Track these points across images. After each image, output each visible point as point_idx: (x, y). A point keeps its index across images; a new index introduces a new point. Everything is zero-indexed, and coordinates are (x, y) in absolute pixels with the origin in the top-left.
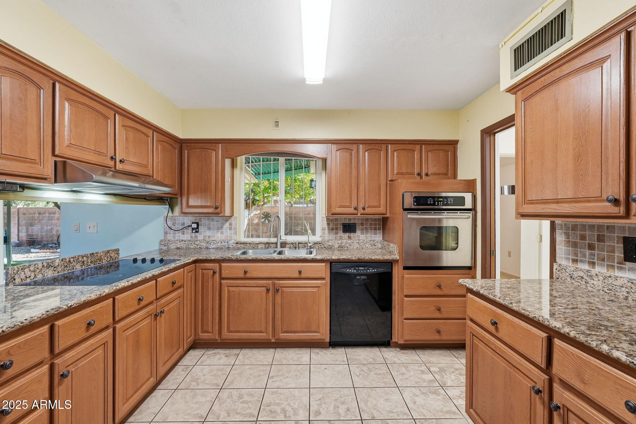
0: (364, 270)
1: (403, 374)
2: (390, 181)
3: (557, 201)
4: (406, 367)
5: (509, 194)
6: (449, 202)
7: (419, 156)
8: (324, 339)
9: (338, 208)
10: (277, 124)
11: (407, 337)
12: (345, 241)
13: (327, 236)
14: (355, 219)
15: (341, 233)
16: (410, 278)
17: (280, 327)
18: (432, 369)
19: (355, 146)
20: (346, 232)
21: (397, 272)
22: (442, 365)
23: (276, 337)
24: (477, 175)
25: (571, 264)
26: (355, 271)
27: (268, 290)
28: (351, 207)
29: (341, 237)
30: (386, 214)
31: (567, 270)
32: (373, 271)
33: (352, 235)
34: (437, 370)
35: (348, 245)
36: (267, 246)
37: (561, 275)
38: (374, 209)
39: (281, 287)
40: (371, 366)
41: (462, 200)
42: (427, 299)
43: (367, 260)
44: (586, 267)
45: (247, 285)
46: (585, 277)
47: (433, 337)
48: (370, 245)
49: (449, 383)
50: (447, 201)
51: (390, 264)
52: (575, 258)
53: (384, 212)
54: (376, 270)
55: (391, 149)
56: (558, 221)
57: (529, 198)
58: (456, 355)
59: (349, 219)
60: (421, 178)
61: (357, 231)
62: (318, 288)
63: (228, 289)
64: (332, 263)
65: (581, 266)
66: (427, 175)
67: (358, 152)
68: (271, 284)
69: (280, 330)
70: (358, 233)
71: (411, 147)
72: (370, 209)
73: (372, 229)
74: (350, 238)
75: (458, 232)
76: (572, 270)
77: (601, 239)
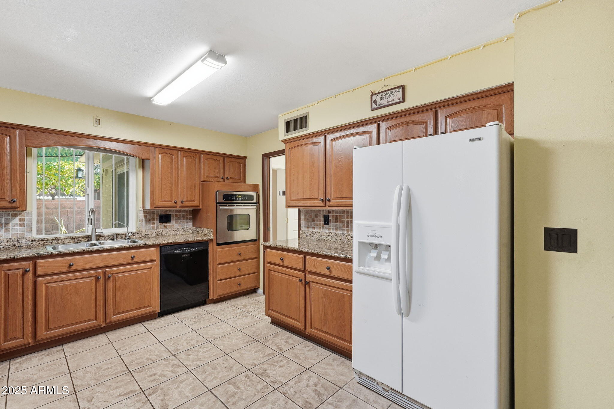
0: (188, 249)
1: (223, 315)
2: (202, 182)
3: (304, 200)
4: (223, 311)
5: (282, 195)
6: (245, 199)
7: (222, 164)
8: (156, 311)
9: (160, 202)
10: (98, 122)
11: (220, 293)
12: (161, 230)
13: (144, 227)
14: (170, 211)
15: (157, 224)
16: (221, 251)
17: (112, 310)
18: (239, 307)
19: (175, 151)
20: (162, 222)
21: (212, 248)
22: (243, 304)
23: (108, 321)
24: (259, 181)
25: (306, 229)
26: (181, 251)
27: (98, 279)
28: (172, 202)
29: (157, 227)
30: (199, 207)
31: (305, 232)
32: (195, 249)
33: (167, 224)
34: (242, 306)
35: (164, 233)
36: (76, 240)
37: (302, 234)
38: (190, 203)
39: (113, 274)
40: (199, 318)
41: (251, 197)
42: (232, 264)
43: (191, 241)
44: (312, 230)
45: (72, 278)
46: (312, 234)
47: (235, 289)
48: (183, 232)
49: (251, 310)
50: (244, 198)
51: (206, 243)
52: (308, 226)
53: (198, 205)
54: (197, 249)
55: (203, 157)
56: (301, 209)
57: (292, 198)
58: (250, 297)
59: (165, 211)
60: (224, 181)
61: (172, 221)
62: (150, 269)
63: (46, 286)
64: (161, 247)
65: (310, 229)
66: (228, 179)
67: (178, 157)
68: (101, 273)
69: (112, 314)
70: (173, 222)
71: (217, 158)
72: (188, 203)
73: (184, 219)
74: (165, 227)
75: (250, 219)
76: (307, 232)
77: (317, 217)
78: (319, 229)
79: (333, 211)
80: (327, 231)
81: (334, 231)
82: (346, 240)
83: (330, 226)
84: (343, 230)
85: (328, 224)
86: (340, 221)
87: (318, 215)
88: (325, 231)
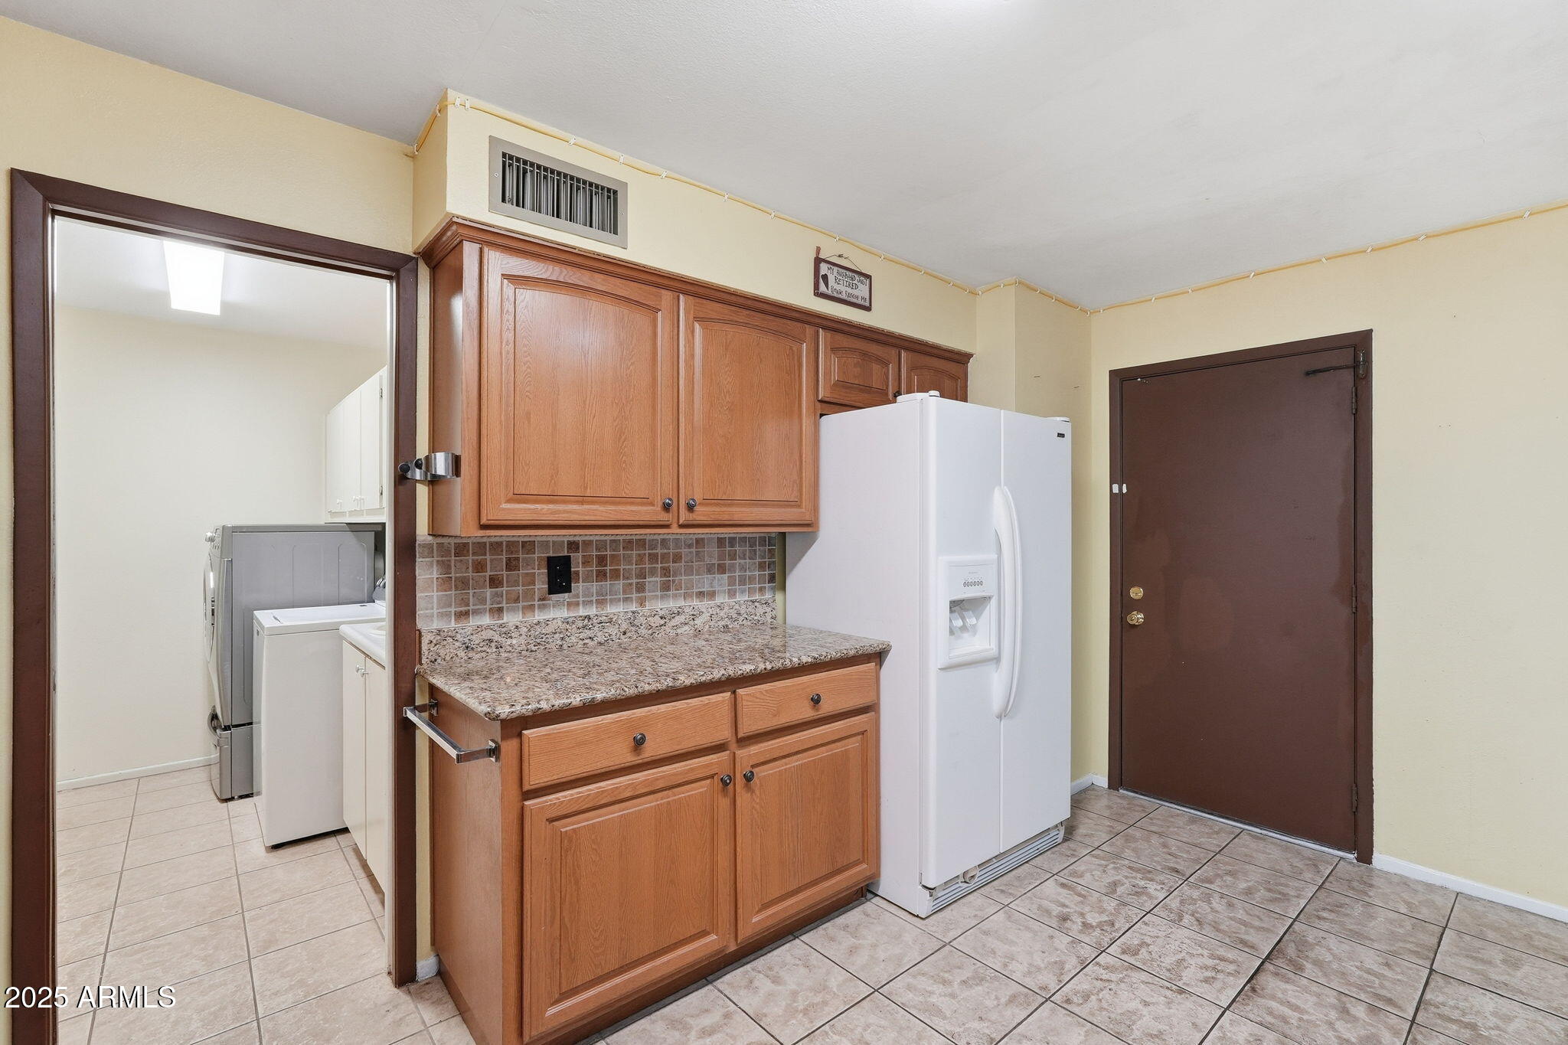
25: (453, 624)
31: (458, 637)
37: (442, 652)
44: (486, 620)
52: (463, 609)
65: (474, 621)
76: (469, 633)
77: (511, 565)
78: (523, 613)
79: (587, 544)
80: (564, 613)
81: (592, 611)
82: (643, 631)
83: (577, 596)
84: (626, 600)
85: (568, 590)
86: (616, 575)
87: (517, 559)
88: (557, 613)
